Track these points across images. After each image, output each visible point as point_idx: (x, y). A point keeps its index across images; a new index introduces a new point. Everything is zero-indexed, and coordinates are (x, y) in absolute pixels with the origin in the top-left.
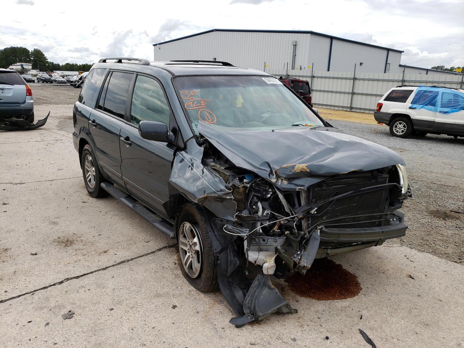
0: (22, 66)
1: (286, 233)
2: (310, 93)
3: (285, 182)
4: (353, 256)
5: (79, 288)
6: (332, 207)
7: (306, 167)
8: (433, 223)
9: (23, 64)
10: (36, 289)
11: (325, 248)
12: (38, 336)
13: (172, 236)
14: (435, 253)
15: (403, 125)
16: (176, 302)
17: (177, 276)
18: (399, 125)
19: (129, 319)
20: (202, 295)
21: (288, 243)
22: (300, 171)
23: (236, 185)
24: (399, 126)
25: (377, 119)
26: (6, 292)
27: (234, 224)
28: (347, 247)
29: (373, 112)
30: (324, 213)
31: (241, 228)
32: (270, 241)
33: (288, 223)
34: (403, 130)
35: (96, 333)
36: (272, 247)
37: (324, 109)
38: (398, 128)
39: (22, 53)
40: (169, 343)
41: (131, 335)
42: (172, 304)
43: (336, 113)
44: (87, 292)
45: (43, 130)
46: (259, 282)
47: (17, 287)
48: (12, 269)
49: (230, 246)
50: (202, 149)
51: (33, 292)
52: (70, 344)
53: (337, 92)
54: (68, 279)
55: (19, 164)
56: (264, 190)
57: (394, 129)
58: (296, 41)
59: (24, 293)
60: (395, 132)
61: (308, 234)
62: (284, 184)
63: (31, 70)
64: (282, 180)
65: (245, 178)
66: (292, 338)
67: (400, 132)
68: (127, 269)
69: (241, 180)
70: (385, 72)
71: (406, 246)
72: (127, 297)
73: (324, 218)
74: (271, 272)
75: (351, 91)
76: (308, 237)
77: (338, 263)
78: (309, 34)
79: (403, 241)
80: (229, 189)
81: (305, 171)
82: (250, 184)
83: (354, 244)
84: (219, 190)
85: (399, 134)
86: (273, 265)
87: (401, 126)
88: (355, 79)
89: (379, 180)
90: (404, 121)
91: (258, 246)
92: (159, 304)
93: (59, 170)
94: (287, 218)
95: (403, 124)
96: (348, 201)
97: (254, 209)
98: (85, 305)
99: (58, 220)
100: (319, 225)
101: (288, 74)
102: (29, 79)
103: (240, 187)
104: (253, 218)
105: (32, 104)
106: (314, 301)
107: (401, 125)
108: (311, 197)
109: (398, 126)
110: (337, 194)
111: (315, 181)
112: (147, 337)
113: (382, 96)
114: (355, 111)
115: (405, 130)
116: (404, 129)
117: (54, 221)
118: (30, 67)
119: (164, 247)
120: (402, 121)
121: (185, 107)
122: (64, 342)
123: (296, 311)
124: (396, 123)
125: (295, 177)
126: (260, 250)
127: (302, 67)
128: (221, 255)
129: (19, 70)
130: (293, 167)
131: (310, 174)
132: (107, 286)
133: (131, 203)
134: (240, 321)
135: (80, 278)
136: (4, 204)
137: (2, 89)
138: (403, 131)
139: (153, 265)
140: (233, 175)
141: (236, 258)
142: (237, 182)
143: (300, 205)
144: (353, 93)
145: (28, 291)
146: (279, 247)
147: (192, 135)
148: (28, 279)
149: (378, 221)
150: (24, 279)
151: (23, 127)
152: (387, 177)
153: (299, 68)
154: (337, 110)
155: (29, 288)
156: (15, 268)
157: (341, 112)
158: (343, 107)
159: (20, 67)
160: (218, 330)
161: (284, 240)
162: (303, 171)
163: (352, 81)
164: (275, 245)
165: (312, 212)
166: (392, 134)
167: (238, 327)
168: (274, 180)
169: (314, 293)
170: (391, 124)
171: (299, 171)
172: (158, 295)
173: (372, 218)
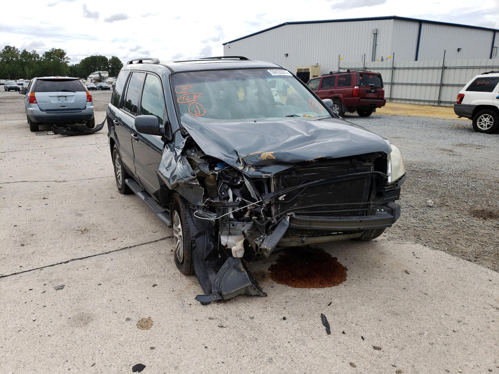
0: (100, 74)
1: (253, 218)
2: (382, 87)
3: (253, 170)
4: (354, 250)
5: (80, 267)
6: (303, 194)
7: (272, 154)
8: (468, 223)
9: (101, 72)
10: (46, 265)
11: (301, 236)
12: (33, 300)
13: (169, 225)
14: (451, 251)
15: (489, 118)
16: (157, 281)
17: (169, 261)
18: (484, 118)
19: (111, 293)
20: (184, 277)
21: (255, 229)
22: (267, 159)
23: (206, 173)
24: (484, 120)
25: (457, 112)
26: (21, 267)
27: (204, 208)
28: (325, 236)
29: (453, 105)
30: (294, 200)
31: (210, 213)
32: (239, 225)
33: (255, 208)
34: (489, 124)
35: (80, 301)
36: (239, 231)
37: (407, 104)
38: (483, 123)
39: (101, 61)
40: (137, 312)
41: (108, 304)
42: (154, 283)
43: (419, 109)
44: (85, 270)
45: (100, 134)
46: (230, 265)
47: (31, 264)
48: (32, 250)
49: (207, 231)
50: (185, 140)
51: (41, 268)
52: (56, 307)
53: (422, 84)
54: (73, 260)
55: (68, 165)
56: (234, 178)
57: (478, 123)
58: (377, 29)
59: (35, 268)
60: (480, 127)
61: (276, 220)
62: (251, 171)
63: (109, 78)
64: (250, 167)
65: (216, 166)
66: (250, 316)
67: (485, 126)
68: (127, 254)
69: (211, 168)
70: (491, 58)
71: (421, 243)
72: (117, 276)
73: (296, 205)
74: (240, 255)
75: (439, 82)
76: (276, 223)
77: (333, 256)
78: (393, 20)
79: (420, 239)
80: (193, 176)
81: (271, 158)
82: (220, 172)
83: (333, 233)
84: (185, 177)
85: (484, 129)
86: (240, 248)
87: (487, 120)
88: (444, 68)
89: (358, 168)
90: (490, 114)
91: (227, 231)
92: (142, 282)
93: (101, 170)
94: (253, 204)
95: (490, 116)
96: (322, 189)
97: (223, 195)
98: (79, 280)
99: (84, 213)
100: (289, 212)
101: (366, 67)
102: (105, 87)
103: (209, 174)
104: (222, 203)
105: (92, 109)
106: (290, 287)
107: (487, 118)
108: (280, 184)
109: (482, 120)
110: (308, 181)
111: (284, 168)
112: (121, 307)
113: (464, 85)
114: (444, 105)
115: (492, 125)
116: (491, 123)
117: (79, 213)
118: (107, 75)
119: (168, 237)
120: (488, 114)
121: (178, 101)
122: (52, 306)
123: (265, 295)
124: (480, 117)
125: (262, 164)
126: (230, 234)
127: (383, 58)
128: (198, 239)
129: (98, 78)
130: (260, 155)
131: (277, 162)
132: (103, 267)
133: (144, 195)
134: (207, 299)
135: (83, 260)
136: (44, 199)
137: (66, 97)
138: (488, 126)
139: (151, 252)
140: (205, 163)
141: (211, 242)
142: (206, 169)
143: (269, 191)
144: (442, 85)
145: (39, 267)
146: (246, 232)
147: (179, 128)
148: (42, 258)
149: (361, 211)
150: (39, 258)
151: (83, 132)
152: (371, 166)
153: (380, 59)
154: (422, 105)
155: (40, 265)
156: (34, 249)
157: (427, 107)
158: (429, 101)
159: (98, 75)
160: (185, 306)
161: (251, 225)
162: (270, 158)
163: (441, 71)
164: (243, 229)
165: (280, 198)
166: (476, 129)
167: (204, 304)
168: (241, 168)
169: (293, 281)
170: (475, 117)
171: (265, 159)
172: (144, 276)
173: (354, 207)
